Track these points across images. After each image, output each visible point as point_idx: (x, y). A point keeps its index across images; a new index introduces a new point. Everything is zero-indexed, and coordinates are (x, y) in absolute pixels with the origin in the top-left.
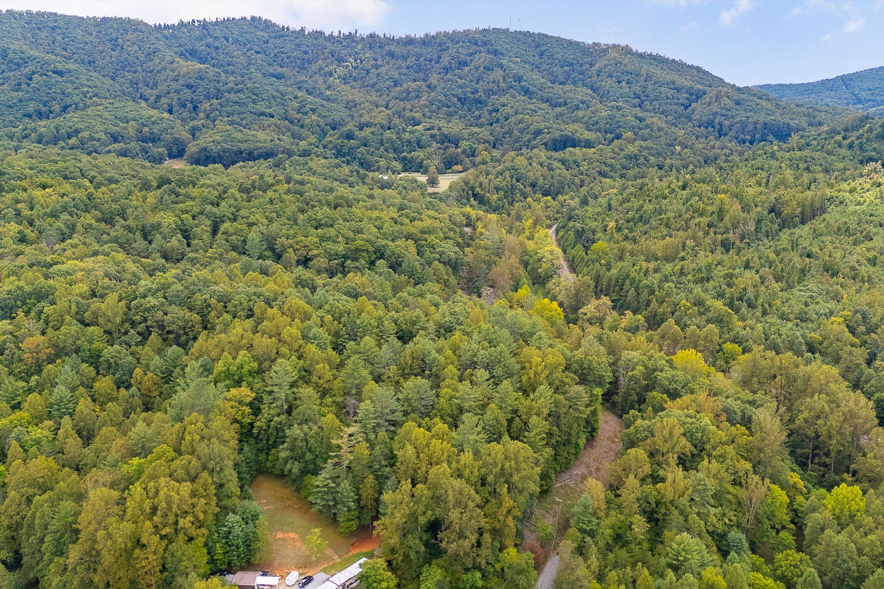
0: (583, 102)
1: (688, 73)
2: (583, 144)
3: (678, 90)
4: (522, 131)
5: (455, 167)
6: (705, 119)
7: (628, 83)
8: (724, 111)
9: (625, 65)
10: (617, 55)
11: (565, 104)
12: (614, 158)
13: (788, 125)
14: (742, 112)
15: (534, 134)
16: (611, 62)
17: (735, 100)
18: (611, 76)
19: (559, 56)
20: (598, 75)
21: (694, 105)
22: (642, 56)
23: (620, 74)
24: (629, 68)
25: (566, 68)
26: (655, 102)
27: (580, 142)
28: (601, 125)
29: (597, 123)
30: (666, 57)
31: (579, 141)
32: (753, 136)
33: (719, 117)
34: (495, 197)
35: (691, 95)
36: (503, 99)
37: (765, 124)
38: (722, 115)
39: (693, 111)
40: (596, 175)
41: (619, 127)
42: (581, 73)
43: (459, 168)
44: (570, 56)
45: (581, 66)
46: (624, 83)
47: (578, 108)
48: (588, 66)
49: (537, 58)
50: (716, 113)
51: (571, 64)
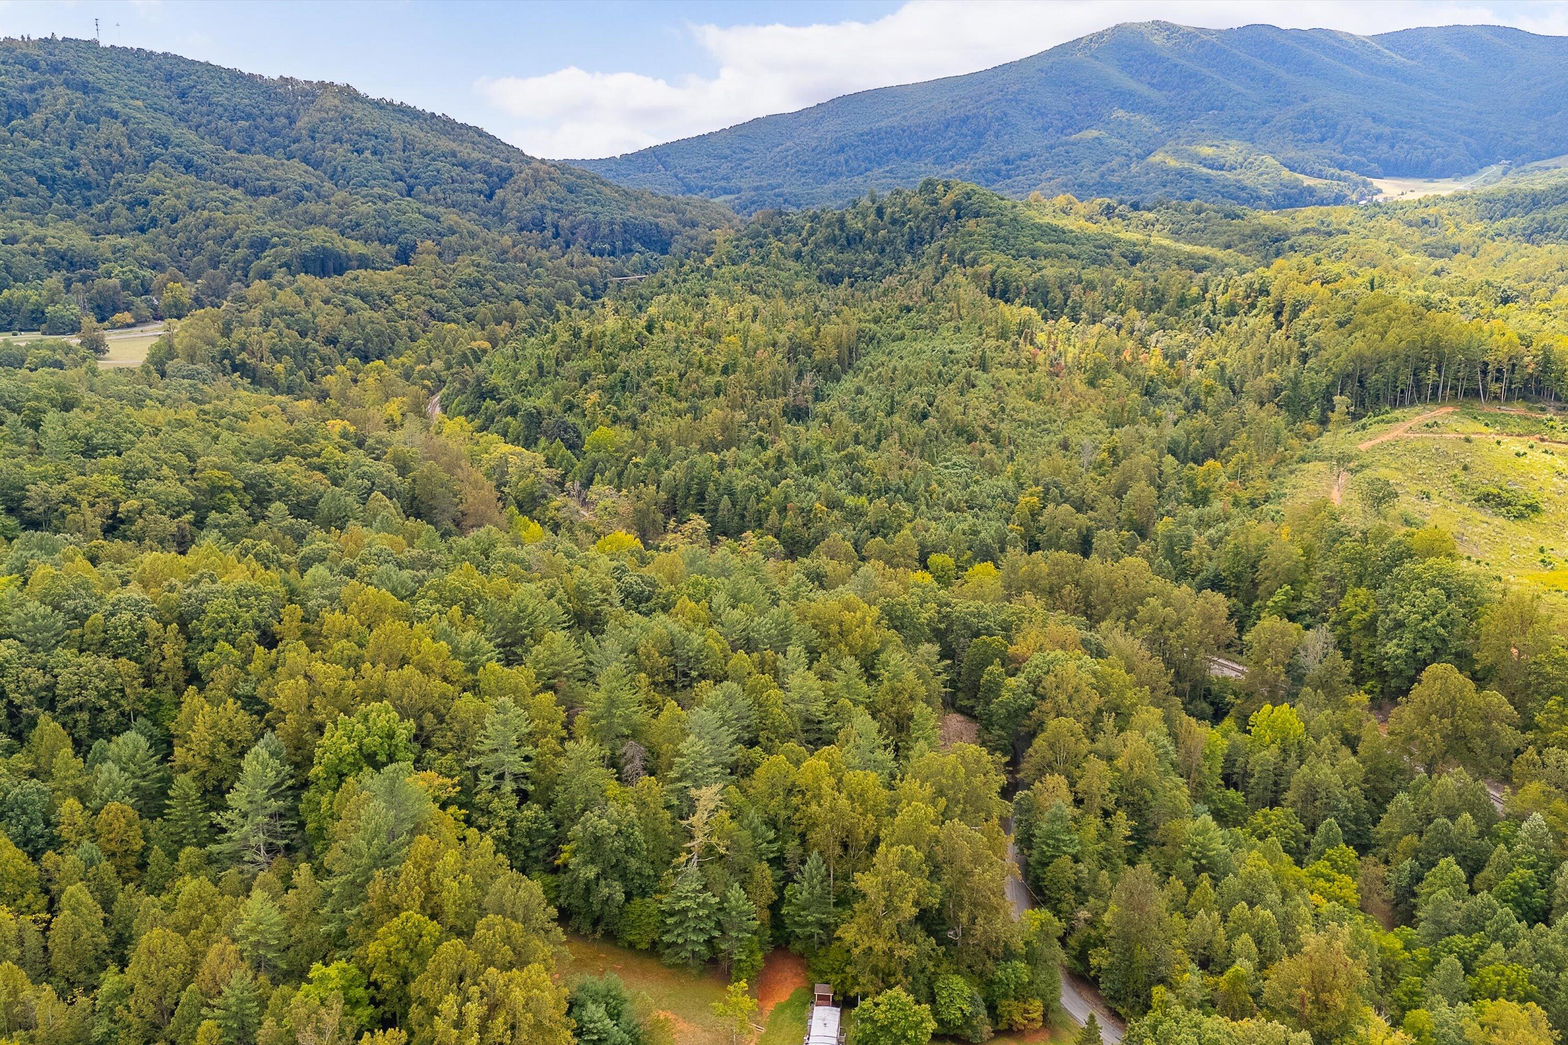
0: (308, 188)
1: (465, 137)
2: (355, 263)
3: (465, 166)
4: (220, 241)
5: (118, 317)
6: (528, 216)
7: (374, 153)
8: (554, 203)
9: (359, 120)
10: (337, 102)
11: (274, 191)
12: (442, 287)
13: (657, 225)
14: (583, 205)
15: (251, 246)
16: (331, 114)
17: (566, 186)
18: (338, 140)
19: (222, 99)
20: (313, 138)
21: (500, 193)
22: (379, 105)
23: (355, 137)
24: (369, 126)
25: (243, 123)
26: (436, 188)
27: (350, 260)
28: (369, 227)
29: (358, 225)
30: (420, 108)
31: (349, 258)
32: (613, 245)
33: (550, 213)
34: (279, 367)
35: (490, 175)
36: (151, 180)
37: (624, 224)
38: (554, 210)
39: (503, 203)
40: (426, 317)
41: (403, 231)
42: (274, 133)
43: (127, 317)
44: (242, 99)
45: (271, 119)
46: (367, 154)
47: (301, 199)
48: (284, 121)
49: (176, 102)
50: (543, 207)
51: (249, 117)
